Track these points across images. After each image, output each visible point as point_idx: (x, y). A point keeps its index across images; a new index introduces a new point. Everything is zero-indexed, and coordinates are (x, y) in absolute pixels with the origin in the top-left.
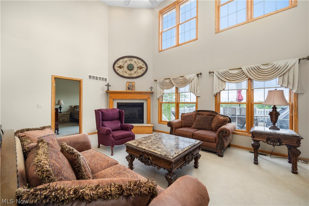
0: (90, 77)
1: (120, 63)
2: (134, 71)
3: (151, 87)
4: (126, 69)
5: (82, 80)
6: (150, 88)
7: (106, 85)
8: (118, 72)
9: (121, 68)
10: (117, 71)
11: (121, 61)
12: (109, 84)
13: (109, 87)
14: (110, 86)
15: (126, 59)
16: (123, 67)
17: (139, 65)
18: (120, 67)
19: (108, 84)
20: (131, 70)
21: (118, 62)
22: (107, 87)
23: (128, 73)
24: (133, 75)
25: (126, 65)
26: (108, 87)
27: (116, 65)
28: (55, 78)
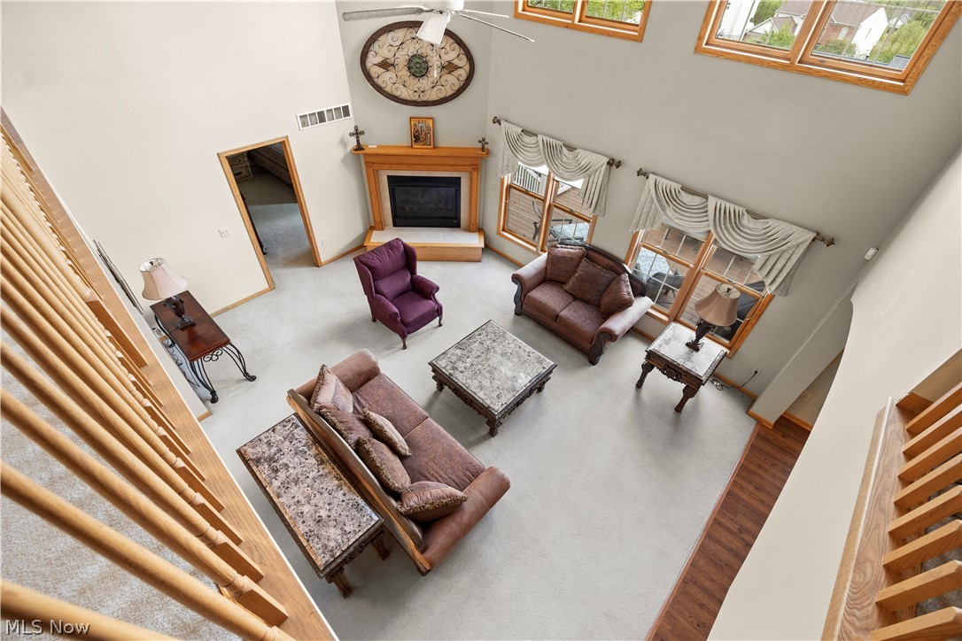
0: (304, 119)
1: (383, 51)
2: (431, 80)
3: (484, 140)
4: (403, 72)
5: (287, 137)
6: (480, 142)
7: (351, 134)
8: (379, 82)
9: (387, 69)
10: (376, 80)
11: (383, 41)
12: (360, 129)
13: (361, 137)
14: (362, 133)
15: (399, 35)
16: (393, 65)
17: (445, 58)
18: (385, 65)
19: (356, 130)
20: (420, 77)
21: (375, 47)
22: (354, 139)
23: (411, 87)
24: (428, 93)
25: (402, 58)
26: (357, 137)
27: (371, 59)
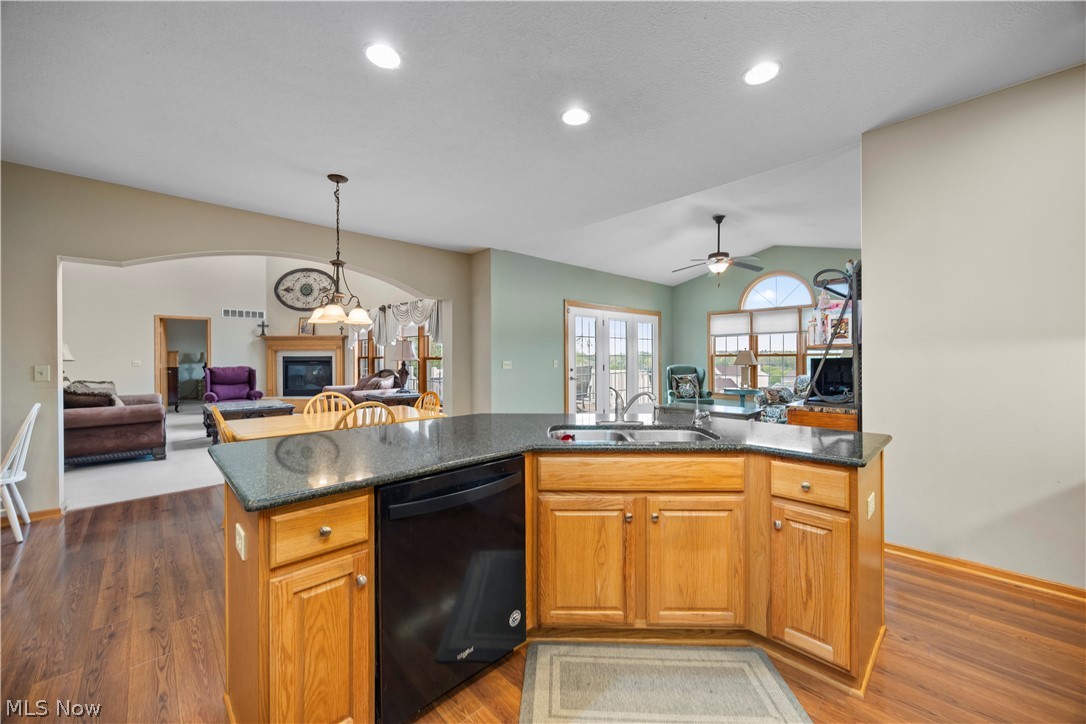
0: (226, 313)
1: (287, 283)
2: (313, 296)
3: (342, 327)
5: (210, 319)
6: (340, 329)
7: (259, 326)
10: (282, 298)
11: (290, 278)
14: (266, 326)
15: (297, 275)
16: (292, 290)
17: (322, 285)
18: (288, 290)
19: (263, 324)
20: (307, 295)
21: (284, 281)
22: (260, 329)
23: (302, 301)
24: (310, 303)
25: (298, 287)
26: (263, 328)
27: (281, 287)
28: (161, 319)
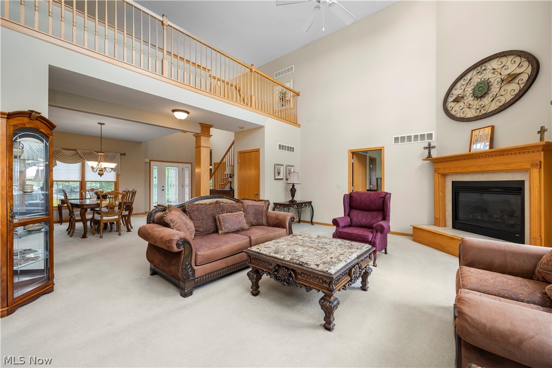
0: (396, 139)
2: (491, 95)
4: (469, 99)
7: (425, 148)
8: (453, 112)
9: (458, 102)
10: (451, 112)
11: (460, 84)
15: (469, 75)
16: (463, 97)
17: (505, 73)
18: (458, 100)
20: (481, 97)
21: (455, 90)
22: (427, 151)
23: (474, 107)
24: (487, 107)
25: (469, 91)
26: (430, 150)
27: (451, 98)
